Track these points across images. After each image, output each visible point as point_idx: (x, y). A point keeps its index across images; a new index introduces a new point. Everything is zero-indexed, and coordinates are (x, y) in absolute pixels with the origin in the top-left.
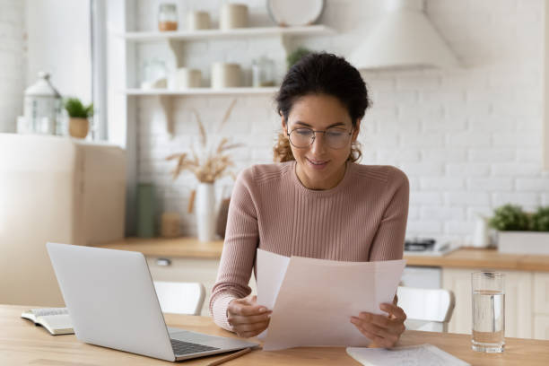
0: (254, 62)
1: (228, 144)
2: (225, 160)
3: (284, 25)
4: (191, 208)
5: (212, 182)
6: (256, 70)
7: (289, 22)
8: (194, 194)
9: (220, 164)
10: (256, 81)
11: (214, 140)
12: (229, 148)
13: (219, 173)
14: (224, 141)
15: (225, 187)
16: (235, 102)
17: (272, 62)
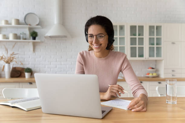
0: (21, 34)
1: (14, 54)
2: (13, 58)
3: (30, 25)
4: (3, 70)
5: (9, 63)
6: (21, 36)
7: (31, 24)
8: (4, 66)
9: (12, 59)
10: (21, 38)
11: (10, 52)
12: (14, 55)
13: (11, 61)
14: (13, 53)
15: (13, 65)
16: (15, 44)
17: (25, 34)
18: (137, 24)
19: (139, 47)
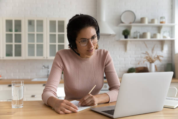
18: (13, 18)
19: (15, 45)
